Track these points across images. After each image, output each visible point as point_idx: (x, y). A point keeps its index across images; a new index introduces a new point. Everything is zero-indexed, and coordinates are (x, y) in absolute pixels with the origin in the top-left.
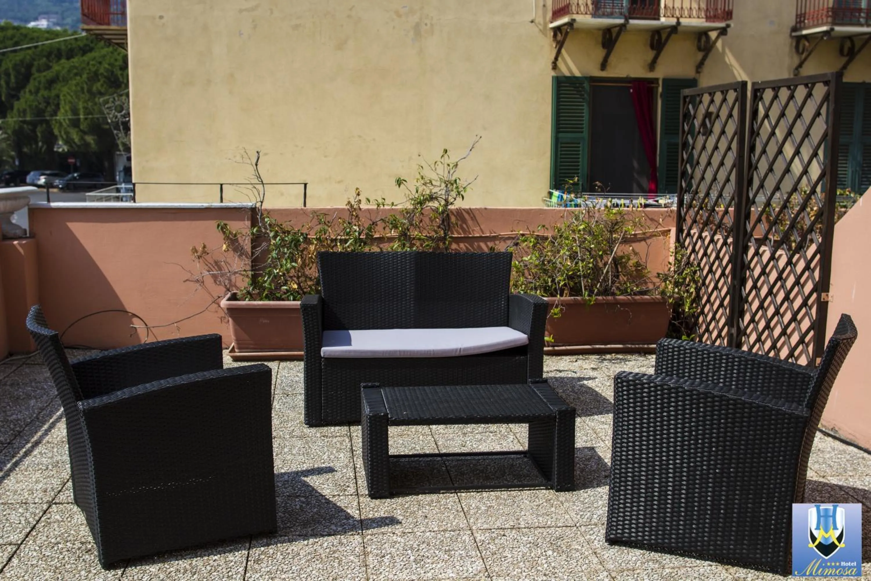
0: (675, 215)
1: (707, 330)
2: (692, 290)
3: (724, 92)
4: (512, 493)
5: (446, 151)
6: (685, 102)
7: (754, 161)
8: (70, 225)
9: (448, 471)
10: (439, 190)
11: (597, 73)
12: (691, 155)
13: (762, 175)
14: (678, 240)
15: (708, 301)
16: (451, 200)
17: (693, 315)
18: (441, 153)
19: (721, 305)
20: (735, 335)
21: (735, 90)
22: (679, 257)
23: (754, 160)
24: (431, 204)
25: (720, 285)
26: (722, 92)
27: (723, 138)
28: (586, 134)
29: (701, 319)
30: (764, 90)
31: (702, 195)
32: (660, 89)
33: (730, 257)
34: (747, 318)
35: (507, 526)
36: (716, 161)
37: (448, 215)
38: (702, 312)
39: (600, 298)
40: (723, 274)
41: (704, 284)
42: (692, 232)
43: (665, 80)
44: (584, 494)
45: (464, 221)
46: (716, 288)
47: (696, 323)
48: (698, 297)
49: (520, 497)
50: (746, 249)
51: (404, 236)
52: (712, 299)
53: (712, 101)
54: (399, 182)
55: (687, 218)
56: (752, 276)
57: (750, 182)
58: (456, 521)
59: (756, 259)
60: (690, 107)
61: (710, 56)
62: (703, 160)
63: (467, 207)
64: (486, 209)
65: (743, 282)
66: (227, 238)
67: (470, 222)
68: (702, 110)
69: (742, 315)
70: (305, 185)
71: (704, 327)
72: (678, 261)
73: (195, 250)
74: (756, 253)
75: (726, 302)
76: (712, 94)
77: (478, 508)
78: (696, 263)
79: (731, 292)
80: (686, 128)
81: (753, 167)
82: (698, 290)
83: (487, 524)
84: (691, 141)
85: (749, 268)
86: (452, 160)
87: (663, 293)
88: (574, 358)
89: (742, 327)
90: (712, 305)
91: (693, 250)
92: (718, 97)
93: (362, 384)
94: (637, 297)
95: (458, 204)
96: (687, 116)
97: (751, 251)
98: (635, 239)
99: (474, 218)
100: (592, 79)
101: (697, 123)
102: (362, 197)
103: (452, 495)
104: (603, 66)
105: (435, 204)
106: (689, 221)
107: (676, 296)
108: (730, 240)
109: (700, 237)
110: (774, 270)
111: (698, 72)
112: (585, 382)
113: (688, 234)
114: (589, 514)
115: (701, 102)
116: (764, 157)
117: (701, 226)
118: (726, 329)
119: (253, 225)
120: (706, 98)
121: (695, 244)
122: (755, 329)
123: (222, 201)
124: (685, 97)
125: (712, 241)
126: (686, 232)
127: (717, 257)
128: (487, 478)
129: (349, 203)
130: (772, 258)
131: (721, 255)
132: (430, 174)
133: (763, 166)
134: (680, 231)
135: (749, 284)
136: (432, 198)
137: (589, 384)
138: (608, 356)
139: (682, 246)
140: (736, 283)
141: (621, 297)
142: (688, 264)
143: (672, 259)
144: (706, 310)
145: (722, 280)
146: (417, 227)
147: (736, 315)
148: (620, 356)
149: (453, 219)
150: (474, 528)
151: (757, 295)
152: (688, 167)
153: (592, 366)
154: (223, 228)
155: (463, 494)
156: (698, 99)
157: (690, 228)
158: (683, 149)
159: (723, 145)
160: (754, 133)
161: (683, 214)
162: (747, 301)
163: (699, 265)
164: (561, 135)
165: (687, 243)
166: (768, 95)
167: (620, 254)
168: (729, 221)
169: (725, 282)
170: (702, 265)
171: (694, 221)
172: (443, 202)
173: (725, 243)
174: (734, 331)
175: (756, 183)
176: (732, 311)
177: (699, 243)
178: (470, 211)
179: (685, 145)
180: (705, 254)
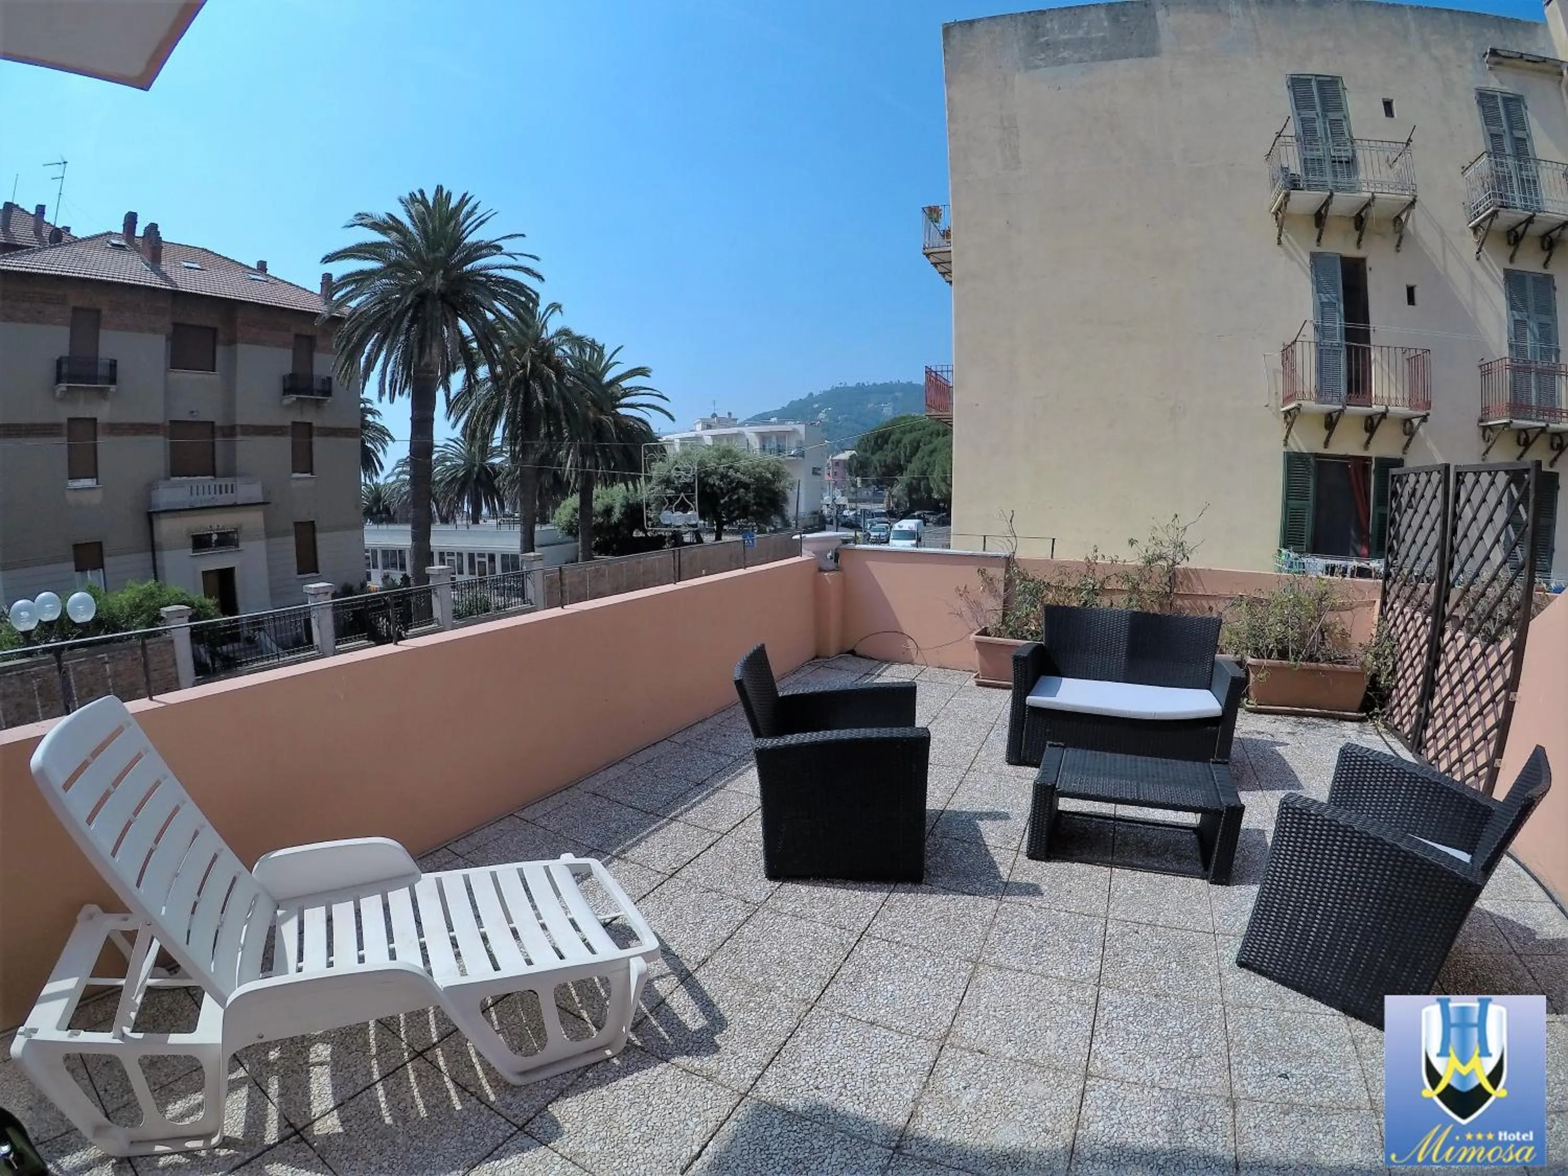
0: (1380, 587)
1: (1399, 705)
2: (1390, 663)
3: (1429, 474)
4: (1166, 877)
5: (1176, 516)
6: (1393, 481)
7: (1455, 545)
8: (868, 563)
9: (1114, 838)
10: (1169, 551)
11: (1321, 450)
12: (1398, 532)
13: (1464, 559)
14: (1381, 612)
15: (1403, 676)
16: (1178, 560)
17: (1388, 687)
18: (1173, 517)
19: (1414, 683)
20: (1423, 716)
21: (1439, 472)
22: (1381, 629)
23: (1456, 543)
24: (1159, 563)
25: (1415, 663)
26: (1427, 473)
27: (1427, 518)
28: (1311, 502)
29: (1394, 692)
30: (1466, 473)
31: (1406, 571)
32: (1373, 467)
33: (1428, 637)
34: (1436, 701)
35: (1145, 920)
36: (1420, 540)
37: (1174, 574)
38: (1396, 687)
39: (1304, 663)
40: (1419, 653)
41: (1401, 659)
42: (1395, 606)
43: (1376, 459)
44: (1235, 890)
45: (1190, 579)
46: (1411, 665)
47: (1389, 696)
48: (1394, 671)
49: (1172, 884)
50: (1442, 632)
51: (1135, 589)
52: (1407, 675)
53: (1418, 482)
54: (1132, 542)
55: (1391, 592)
56: (1446, 661)
57: (1451, 565)
58: (1097, 903)
59: (1451, 643)
60: (1398, 485)
61: (1414, 439)
62: (1409, 539)
63: (1193, 567)
64: (1210, 570)
65: (1437, 664)
66: (985, 580)
67: (1194, 581)
68: (1408, 489)
69: (1432, 696)
70: (1054, 540)
71: (1396, 701)
72: (1380, 634)
73: (958, 589)
74: (1452, 638)
75: (1419, 681)
76: (1417, 475)
77: (1125, 891)
78: (1395, 637)
79: (1425, 671)
80: (1394, 505)
81: (1454, 550)
82: (1395, 664)
83: (1126, 913)
84: (1398, 519)
85: (1444, 652)
86: (1182, 525)
87: (1362, 663)
88: (1273, 717)
89: (1431, 710)
90: (1406, 681)
91: (1395, 625)
92: (1423, 478)
93: (1048, 742)
94: (1338, 666)
95: (1184, 564)
96: (1395, 494)
97: (1447, 636)
98: (1343, 608)
99: (1199, 578)
100: (1317, 455)
101: (1404, 501)
102: (1099, 554)
103: (1106, 869)
104: (1326, 444)
105: (1163, 563)
106: (1393, 595)
107: (1374, 668)
108: (1429, 620)
109: (1402, 613)
110: (1467, 658)
111: (1404, 453)
112: (1277, 748)
113: (1391, 608)
114: (1233, 919)
115: (1407, 481)
116: (1465, 540)
117: (1404, 601)
118: (1416, 707)
119: (1007, 571)
120: (1412, 478)
121: (1397, 619)
122: (1443, 714)
123: (984, 550)
124: (1393, 476)
125: (1412, 618)
126: (1389, 606)
127: (1416, 636)
128: (1148, 854)
129: (1087, 558)
130: (1467, 646)
131: (1419, 633)
132: (1160, 535)
133: (1464, 550)
134: (1384, 603)
135: (1442, 668)
136: (1160, 557)
137: (1280, 750)
138: (1305, 720)
139: (1385, 618)
140: (1430, 664)
141: (1324, 665)
142: (1389, 636)
143: (1374, 631)
144: (1400, 684)
145: (1418, 659)
146: (1146, 582)
147: (1427, 697)
148: (1315, 720)
149: (1180, 579)
150: (1110, 916)
151: (1449, 680)
152: (1395, 542)
153: (1289, 730)
154: (982, 572)
155: (1117, 870)
156: (1405, 479)
157: (1393, 603)
158: (1391, 525)
159: (1427, 524)
160: (1457, 517)
161: (1387, 587)
162: (1438, 684)
163: (1398, 640)
164: (1290, 502)
165: (1389, 617)
166: (1470, 479)
167: (1328, 621)
168: (1430, 600)
169: (1420, 662)
170: (1401, 640)
171: (1398, 597)
172: (1171, 562)
173: (1424, 623)
174: (1423, 711)
175: (1457, 567)
176: (1424, 691)
177: (1400, 618)
178: (1195, 571)
179: (1393, 521)
180: (1405, 630)
